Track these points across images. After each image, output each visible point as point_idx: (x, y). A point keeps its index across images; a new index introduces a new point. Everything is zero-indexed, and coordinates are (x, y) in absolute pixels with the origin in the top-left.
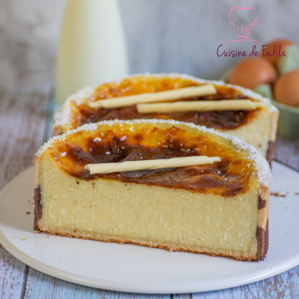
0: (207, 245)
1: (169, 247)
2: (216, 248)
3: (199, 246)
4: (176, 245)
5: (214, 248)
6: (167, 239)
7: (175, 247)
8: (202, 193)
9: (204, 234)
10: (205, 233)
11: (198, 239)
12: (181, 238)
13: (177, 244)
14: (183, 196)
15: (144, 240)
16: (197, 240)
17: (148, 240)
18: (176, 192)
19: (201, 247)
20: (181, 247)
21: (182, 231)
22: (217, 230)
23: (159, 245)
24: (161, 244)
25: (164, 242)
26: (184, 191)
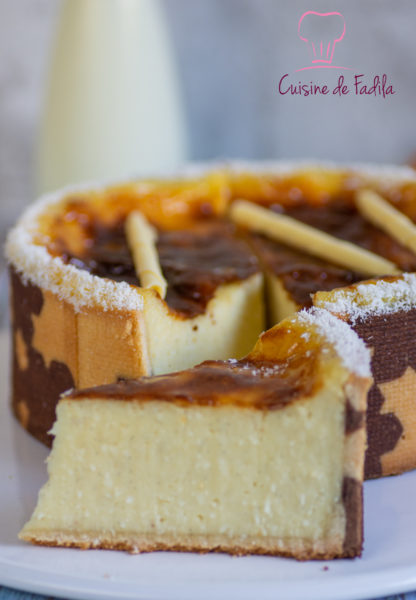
0: (222, 530)
1: (129, 544)
2: (244, 536)
3: (202, 535)
4: (148, 538)
5: (239, 537)
6: (123, 526)
7: (144, 544)
8: (206, 404)
9: (214, 505)
10: (217, 501)
11: (201, 517)
12: (158, 518)
13: (151, 535)
14: (160, 416)
15: (67, 533)
16: (197, 520)
17: (77, 534)
18: (142, 408)
19: (208, 536)
20: (160, 540)
21: (161, 502)
22: (247, 492)
23: (106, 541)
24: (109, 539)
25: (118, 533)
26: (164, 405)
